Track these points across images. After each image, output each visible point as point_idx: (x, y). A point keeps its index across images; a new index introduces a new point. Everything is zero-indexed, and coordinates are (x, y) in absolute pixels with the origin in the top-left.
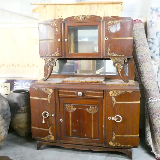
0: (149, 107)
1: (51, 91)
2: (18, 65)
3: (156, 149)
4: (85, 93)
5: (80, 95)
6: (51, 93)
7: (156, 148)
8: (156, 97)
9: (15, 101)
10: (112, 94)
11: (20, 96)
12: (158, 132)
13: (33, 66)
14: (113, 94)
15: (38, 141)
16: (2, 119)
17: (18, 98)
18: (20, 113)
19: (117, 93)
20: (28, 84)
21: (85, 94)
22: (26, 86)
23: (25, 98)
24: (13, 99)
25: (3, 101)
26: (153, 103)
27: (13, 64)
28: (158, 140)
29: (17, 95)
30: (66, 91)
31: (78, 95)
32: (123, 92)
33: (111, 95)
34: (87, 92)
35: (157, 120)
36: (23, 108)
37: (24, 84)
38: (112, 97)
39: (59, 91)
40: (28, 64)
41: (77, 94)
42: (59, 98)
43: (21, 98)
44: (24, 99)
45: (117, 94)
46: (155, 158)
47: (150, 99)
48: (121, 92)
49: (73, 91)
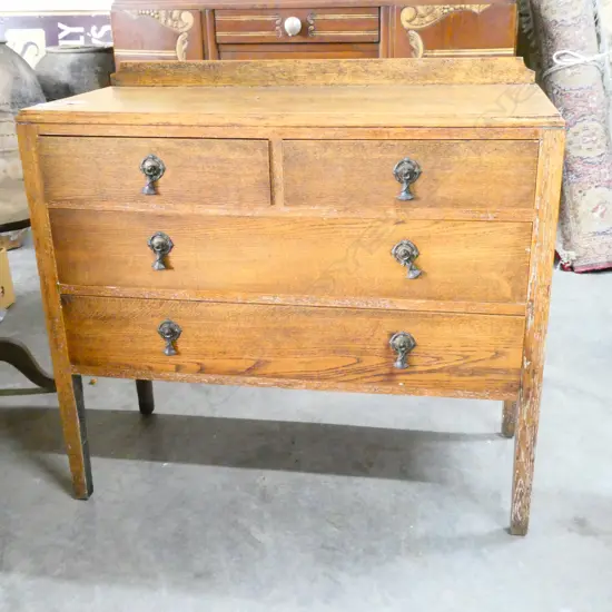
0: (553, 89)
1: (188, 19)
3: (564, 236)
4: (312, 22)
5: (293, 30)
6: (186, 29)
7: (566, 232)
8: (583, 48)
10: (409, 21)
11: (79, 60)
12: (577, 176)
14: (415, 22)
19: (428, 14)
21: (312, 27)
22: (101, 39)
23: (98, 69)
24: (56, 69)
26: (569, 71)
28: (574, 203)
30: (244, 18)
31: (286, 34)
32: (452, 9)
33: (406, 25)
34: (319, 17)
35: (576, 134)
37: (98, 31)
38: (412, 33)
39: (218, 18)
41: (283, 28)
42: (217, 45)
43: (85, 70)
44: (96, 72)
45: (427, 19)
46: (559, 266)
47: (558, 58)
48: (446, 11)
49: (270, 18)
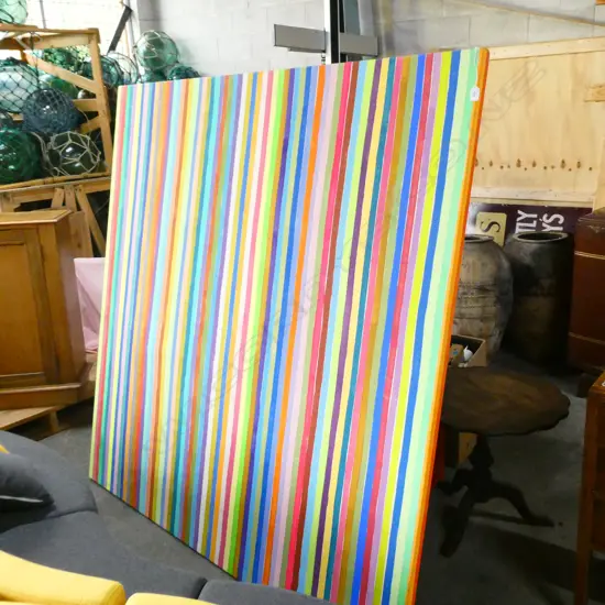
2: (534, 165)
9: (528, 260)
11: (541, 248)
13: (579, 167)
15: (584, 375)
16: (495, 302)
17: (536, 255)
18: (536, 295)
20: (558, 219)
24: (522, 254)
25: (499, 257)
27: (519, 161)
29: (533, 245)
36: (546, 283)
37: (548, 218)
40: (563, 162)
43: (544, 256)
